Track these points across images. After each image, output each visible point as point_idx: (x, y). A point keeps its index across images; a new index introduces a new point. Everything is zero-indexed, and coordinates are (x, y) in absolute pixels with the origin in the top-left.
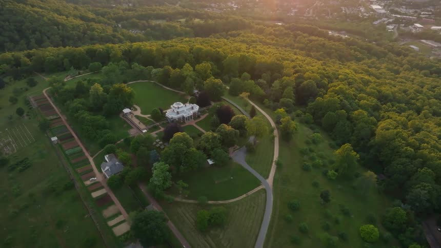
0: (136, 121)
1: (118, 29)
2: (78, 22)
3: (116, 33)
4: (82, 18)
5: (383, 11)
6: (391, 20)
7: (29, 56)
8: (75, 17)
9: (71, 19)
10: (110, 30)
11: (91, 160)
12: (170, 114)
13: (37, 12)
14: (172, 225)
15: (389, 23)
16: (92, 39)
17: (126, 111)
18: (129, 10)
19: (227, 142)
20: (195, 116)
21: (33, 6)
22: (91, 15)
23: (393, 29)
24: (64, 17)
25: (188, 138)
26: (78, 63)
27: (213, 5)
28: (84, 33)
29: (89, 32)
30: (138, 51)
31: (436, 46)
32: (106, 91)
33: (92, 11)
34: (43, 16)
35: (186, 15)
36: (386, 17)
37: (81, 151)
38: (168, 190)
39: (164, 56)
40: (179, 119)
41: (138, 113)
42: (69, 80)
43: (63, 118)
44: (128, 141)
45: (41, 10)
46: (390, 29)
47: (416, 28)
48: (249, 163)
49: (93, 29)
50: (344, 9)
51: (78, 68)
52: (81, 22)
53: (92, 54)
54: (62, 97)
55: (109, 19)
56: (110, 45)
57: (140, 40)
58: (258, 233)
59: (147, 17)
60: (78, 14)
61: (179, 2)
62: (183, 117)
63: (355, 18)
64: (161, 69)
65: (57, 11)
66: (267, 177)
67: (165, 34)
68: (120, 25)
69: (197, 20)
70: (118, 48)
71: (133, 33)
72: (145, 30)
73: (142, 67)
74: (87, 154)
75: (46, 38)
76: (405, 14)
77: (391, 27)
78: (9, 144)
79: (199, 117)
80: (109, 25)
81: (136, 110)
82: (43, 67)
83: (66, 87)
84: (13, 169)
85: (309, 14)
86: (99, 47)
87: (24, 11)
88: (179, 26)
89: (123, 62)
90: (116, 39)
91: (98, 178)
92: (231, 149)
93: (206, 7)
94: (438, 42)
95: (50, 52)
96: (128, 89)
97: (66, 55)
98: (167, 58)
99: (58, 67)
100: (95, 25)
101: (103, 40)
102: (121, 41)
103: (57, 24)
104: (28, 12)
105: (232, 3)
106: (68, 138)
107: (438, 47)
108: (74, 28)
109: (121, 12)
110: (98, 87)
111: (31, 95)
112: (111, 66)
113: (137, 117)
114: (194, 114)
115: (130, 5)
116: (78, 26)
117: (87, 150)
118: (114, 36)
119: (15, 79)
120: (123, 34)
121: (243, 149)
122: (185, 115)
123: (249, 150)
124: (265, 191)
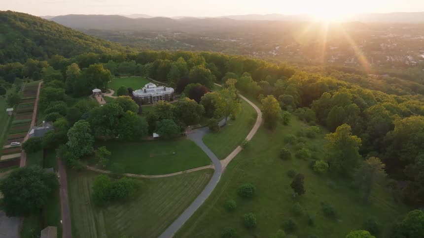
12: (136, 93)
14: (66, 195)
17: (96, 90)
20: (166, 97)
25: (130, 102)
34: (91, 46)
37: (29, 122)
38: (86, 157)
41: (110, 95)
43: (38, 99)
45: (91, 43)
50: (388, 58)
58: (176, 218)
62: (151, 97)
63: (402, 65)
65: (107, 46)
66: (224, 158)
74: (32, 125)
79: (172, 100)
92: (189, 127)
110: (75, 67)
117: (36, 121)
121: (208, 128)
122: (152, 94)
123: (213, 129)
124: (212, 172)
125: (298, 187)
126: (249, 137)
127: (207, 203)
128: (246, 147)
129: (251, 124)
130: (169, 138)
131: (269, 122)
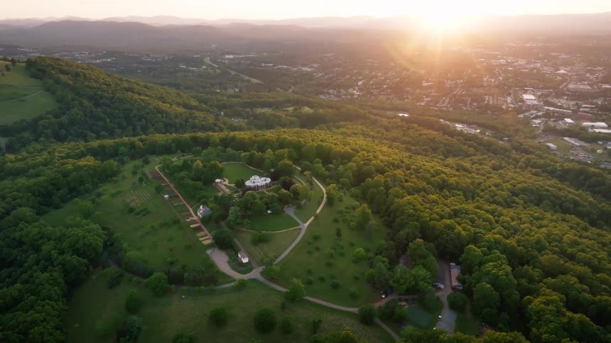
0: (224, 188)
1: (220, 118)
2: (181, 110)
3: (218, 122)
4: (186, 106)
5: (535, 102)
6: (540, 114)
7: (141, 140)
8: (178, 104)
9: (174, 107)
10: (211, 119)
11: (191, 209)
12: (248, 183)
13: (143, 101)
15: (536, 117)
16: (194, 128)
17: (218, 180)
18: (234, 97)
19: (283, 201)
20: (267, 186)
21: (139, 94)
22: (194, 103)
23: (539, 124)
24: (168, 105)
25: (255, 194)
26: (182, 147)
27: (331, 91)
28: (187, 121)
29: (190, 120)
30: (233, 138)
31: (578, 144)
32: (204, 166)
33: (194, 98)
34: (149, 104)
35: (297, 103)
36: (536, 109)
37: (184, 204)
39: (254, 143)
40: (255, 187)
41: (227, 183)
42: (176, 160)
43: (172, 186)
44: (216, 198)
45: (147, 98)
46: (535, 124)
47: (566, 123)
48: (295, 214)
49: (195, 118)
50: (487, 99)
51: (183, 151)
52: (184, 110)
53: (195, 141)
54: (171, 171)
55: (211, 106)
56: (211, 133)
57: (240, 129)
59: (253, 105)
60: (181, 101)
61: (293, 87)
62: (258, 186)
63: (497, 110)
64: (248, 153)
65: (161, 99)
66: (306, 222)
67: (269, 124)
68: (222, 113)
69: (307, 109)
70: (216, 136)
71: (235, 121)
72: (248, 118)
73: (234, 151)
74: (188, 206)
75: (150, 125)
76: (561, 107)
77: (538, 121)
78: (134, 200)
79: (270, 187)
80: (211, 113)
81: (225, 181)
82: (154, 150)
83: (175, 163)
84: (138, 214)
85: (444, 103)
86: (200, 134)
87: (132, 99)
88: (284, 116)
89: (219, 147)
90: (217, 128)
91: (195, 218)
92: (286, 206)
93: (323, 93)
94: (583, 140)
95: (159, 138)
96: (220, 165)
97: (174, 140)
98: (256, 145)
99: (167, 150)
100: (197, 113)
101: (204, 128)
102: (221, 130)
103: (162, 112)
104: (136, 100)
105: (354, 90)
106: (173, 197)
107: (580, 146)
108: (176, 116)
109: (225, 98)
110: (199, 163)
111: (147, 169)
112: (210, 149)
113: (225, 185)
114: (267, 184)
115: (237, 90)
116: (180, 114)
117: (188, 204)
118: (216, 125)
119: (131, 159)
120: (225, 123)
121: (295, 207)
122: (259, 184)
123: (299, 207)
124: (300, 229)
125: (339, 234)
126: (318, 211)
127: (300, 242)
128: (317, 217)
129: (319, 203)
130: (277, 213)
131: (330, 201)
